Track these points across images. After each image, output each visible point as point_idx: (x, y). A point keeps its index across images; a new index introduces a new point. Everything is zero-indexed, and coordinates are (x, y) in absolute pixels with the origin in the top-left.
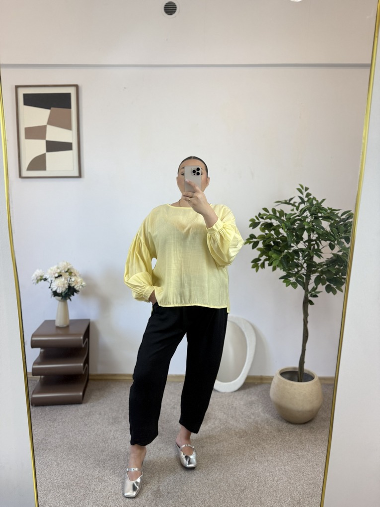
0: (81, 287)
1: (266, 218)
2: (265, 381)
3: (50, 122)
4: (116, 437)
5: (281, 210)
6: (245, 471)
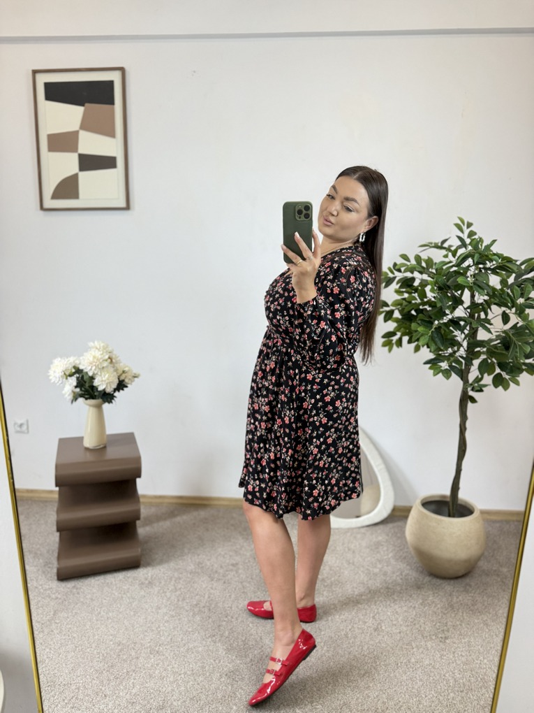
1: (405, 271)
3: (85, 125)
4: (177, 588)
5: (429, 257)
6: (366, 647)
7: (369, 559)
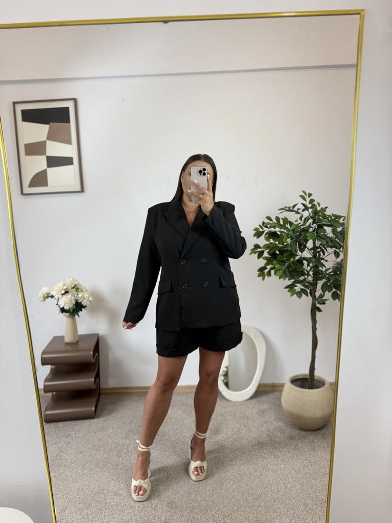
0: (88, 302)
1: (269, 228)
2: (276, 389)
3: (50, 137)
5: (285, 218)
6: (258, 480)
7: (258, 421)
